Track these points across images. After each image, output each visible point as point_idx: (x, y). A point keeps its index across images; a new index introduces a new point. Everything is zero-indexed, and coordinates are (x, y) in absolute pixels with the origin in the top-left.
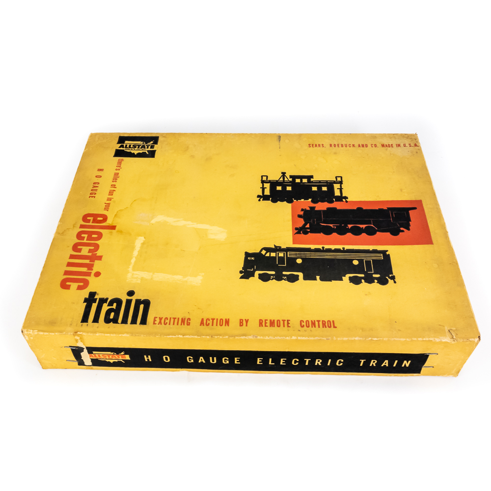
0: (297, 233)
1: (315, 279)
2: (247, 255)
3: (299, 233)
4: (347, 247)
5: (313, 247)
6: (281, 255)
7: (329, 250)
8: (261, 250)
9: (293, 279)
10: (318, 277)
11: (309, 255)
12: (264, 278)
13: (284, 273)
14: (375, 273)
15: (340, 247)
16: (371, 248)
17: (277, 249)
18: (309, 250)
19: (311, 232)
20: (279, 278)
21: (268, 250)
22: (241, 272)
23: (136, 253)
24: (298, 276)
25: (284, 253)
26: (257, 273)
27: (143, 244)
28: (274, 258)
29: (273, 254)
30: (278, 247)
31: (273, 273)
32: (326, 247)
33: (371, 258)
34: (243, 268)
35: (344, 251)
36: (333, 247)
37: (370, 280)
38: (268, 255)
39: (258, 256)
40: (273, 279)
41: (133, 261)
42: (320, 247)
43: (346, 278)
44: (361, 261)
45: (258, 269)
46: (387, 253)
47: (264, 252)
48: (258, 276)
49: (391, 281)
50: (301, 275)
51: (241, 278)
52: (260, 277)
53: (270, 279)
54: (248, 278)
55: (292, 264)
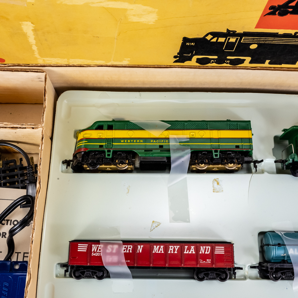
0: (269, 14)
1: (264, 63)
2: (185, 40)
3: (273, 13)
5: (281, 32)
6: (232, 40)
8: (207, 35)
9: (235, 63)
10: (268, 61)
11: (271, 41)
12: (203, 62)
13: (228, 58)
17: (230, 34)
18: (274, 35)
19: (292, 13)
20: (220, 61)
21: (216, 34)
22: (175, 57)
23: (32, 40)
24: (244, 60)
25: (237, 39)
26: (195, 57)
27: (35, 30)
28: (222, 44)
29: (222, 40)
30: (232, 31)
31: (216, 57)
34: (178, 54)
38: (214, 40)
39: (200, 41)
40: (213, 62)
41: (35, 48)
42: (293, 32)
45: (196, 54)
47: (209, 38)
48: (196, 60)
50: (248, 59)
51: (175, 62)
52: (198, 61)
53: (209, 62)
54: (183, 62)
55: (243, 50)
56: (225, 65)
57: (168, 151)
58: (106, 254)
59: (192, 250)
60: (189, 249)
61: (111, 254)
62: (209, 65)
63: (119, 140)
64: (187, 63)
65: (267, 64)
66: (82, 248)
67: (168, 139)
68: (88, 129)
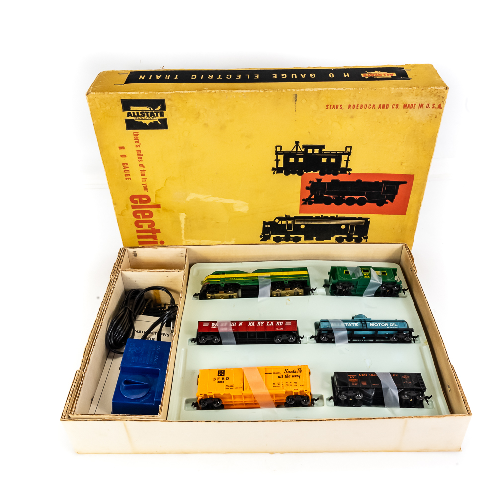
0: (303, 204)
1: (313, 239)
2: (265, 223)
3: (305, 203)
4: (340, 215)
5: (314, 215)
6: (290, 222)
7: (326, 218)
8: (275, 219)
9: (297, 240)
10: (314, 238)
11: (310, 222)
12: (277, 240)
13: (291, 236)
14: (354, 235)
15: (335, 215)
16: (357, 216)
17: (287, 218)
18: (311, 218)
19: (314, 203)
20: (287, 239)
21: (280, 219)
22: (261, 236)
23: (183, 226)
24: (301, 237)
25: (292, 221)
26: (272, 236)
27: (186, 219)
28: (285, 225)
29: (284, 222)
30: (288, 216)
31: (284, 236)
32: (324, 215)
33: (355, 223)
34: (262, 234)
35: (337, 218)
36: (329, 215)
37: (349, 239)
38: (280, 223)
39: (272, 223)
40: (283, 240)
41: (183, 232)
42: (320, 215)
43: (334, 239)
44: (347, 226)
45: (273, 234)
46: (369, 220)
47: (277, 221)
48: (273, 239)
49: (364, 240)
50: (303, 236)
51: (261, 240)
52: (275, 239)
53: (280, 240)
54: (266, 241)
55: (297, 229)
56: (290, 242)
57: (258, 282)
58: (220, 327)
59: (272, 324)
60: (270, 323)
61: (224, 327)
62: (281, 242)
63: (229, 278)
64: (268, 241)
65: (314, 240)
66: (206, 325)
67: (258, 277)
68: (212, 274)
